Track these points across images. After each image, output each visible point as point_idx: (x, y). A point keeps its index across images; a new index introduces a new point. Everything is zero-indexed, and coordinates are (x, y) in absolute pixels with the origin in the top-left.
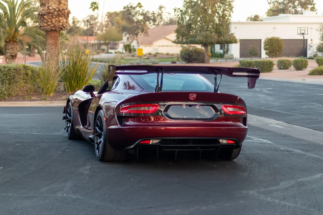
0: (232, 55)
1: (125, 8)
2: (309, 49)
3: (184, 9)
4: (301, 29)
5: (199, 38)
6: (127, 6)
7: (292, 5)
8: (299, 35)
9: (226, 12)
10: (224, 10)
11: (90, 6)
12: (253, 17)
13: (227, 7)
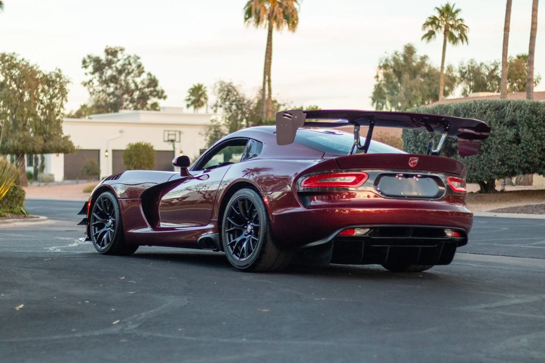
0: (52, 175)
4: (170, 133)
5: (11, 142)
7: (130, 98)
8: (166, 143)
9: (54, 100)
10: (52, 98)
13: (57, 91)
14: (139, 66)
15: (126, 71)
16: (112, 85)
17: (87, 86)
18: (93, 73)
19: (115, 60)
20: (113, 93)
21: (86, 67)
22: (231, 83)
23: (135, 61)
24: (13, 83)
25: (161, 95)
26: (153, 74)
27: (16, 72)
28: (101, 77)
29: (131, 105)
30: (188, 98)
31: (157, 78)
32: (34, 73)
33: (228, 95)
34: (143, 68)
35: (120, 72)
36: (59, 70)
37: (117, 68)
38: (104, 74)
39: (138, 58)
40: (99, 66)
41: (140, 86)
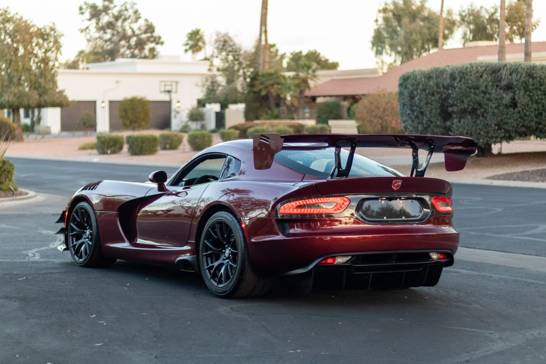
0: (49, 128)
2: (175, 117)
4: (167, 83)
5: (6, 97)
7: (127, 44)
8: (163, 94)
9: (49, 54)
10: (46, 51)
13: (51, 44)
14: (136, 12)
15: (123, 17)
16: (109, 31)
17: (84, 34)
18: (90, 20)
19: (112, 6)
20: (110, 40)
21: (82, 13)
22: (228, 33)
23: (132, 7)
24: (7, 37)
25: (158, 41)
26: (150, 20)
27: (10, 27)
28: (97, 24)
29: (128, 52)
30: (186, 43)
31: (154, 24)
32: (28, 27)
33: (224, 45)
34: (140, 14)
35: (117, 18)
36: (53, 23)
37: (113, 15)
38: (101, 20)
39: (135, 4)
40: (96, 13)
41: (137, 32)
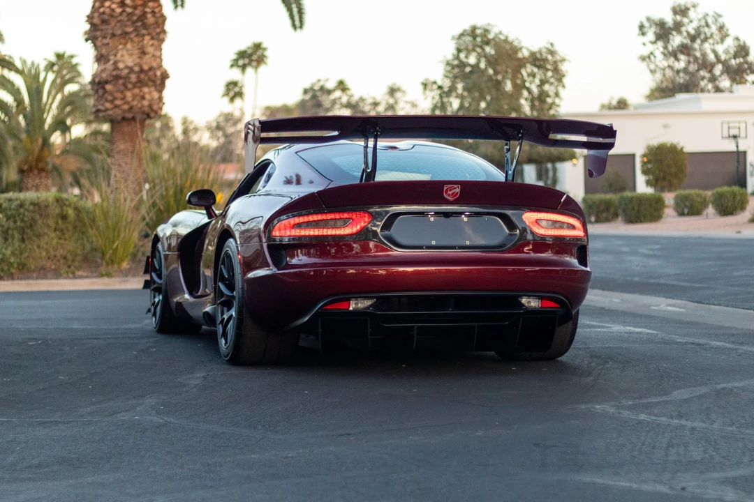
1: (306, 92)
3: (447, 84)
4: (731, 125)
6: (312, 89)
7: (707, 75)
8: (727, 141)
9: (547, 87)
10: (543, 82)
11: (222, 89)
12: (614, 103)
13: (550, 74)
14: (721, 28)
15: (702, 36)
16: (682, 57)
17: (645, 61)
18: (655, 42)
19: (685, 20)
20: (685, 70)
21: (643, 34)
23: (716, 21)
26: (742, 38)
28: (665, 48)
29: (710, 86)
31: (748, 43)
34: (727, 30)
35: (693, 38)
37: (688, 33)
38: (671, 42)
39: (720, 16)
40: (663, 32)
41: (723, 57)
